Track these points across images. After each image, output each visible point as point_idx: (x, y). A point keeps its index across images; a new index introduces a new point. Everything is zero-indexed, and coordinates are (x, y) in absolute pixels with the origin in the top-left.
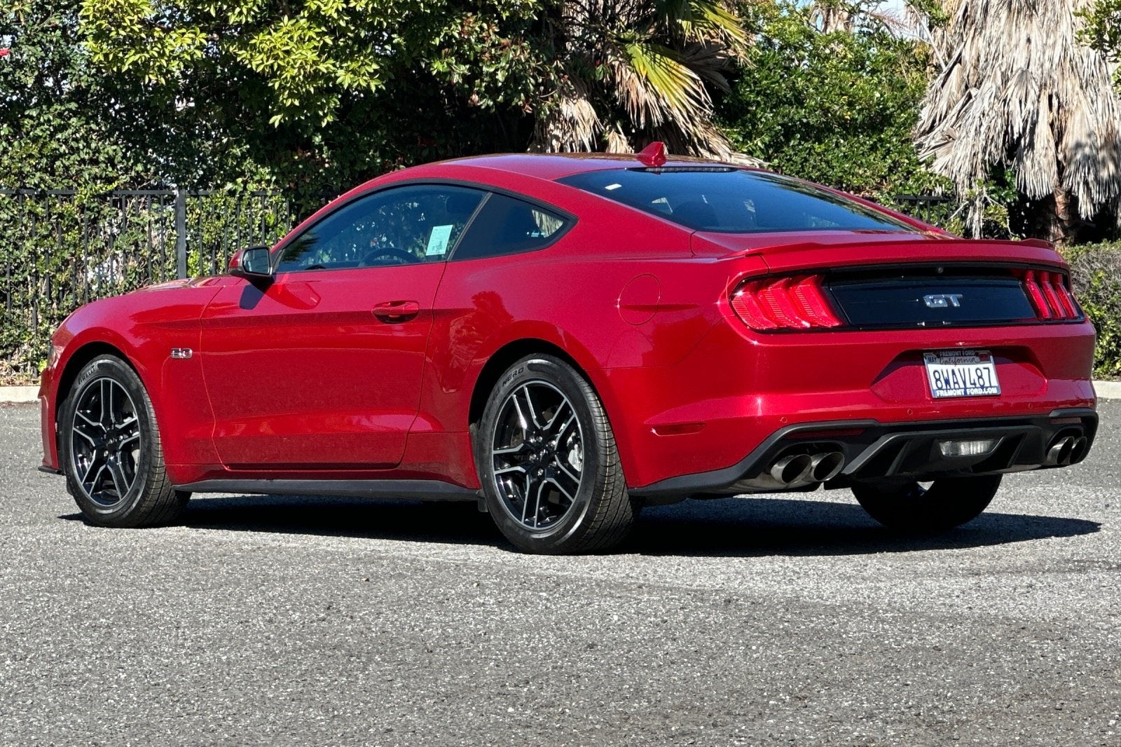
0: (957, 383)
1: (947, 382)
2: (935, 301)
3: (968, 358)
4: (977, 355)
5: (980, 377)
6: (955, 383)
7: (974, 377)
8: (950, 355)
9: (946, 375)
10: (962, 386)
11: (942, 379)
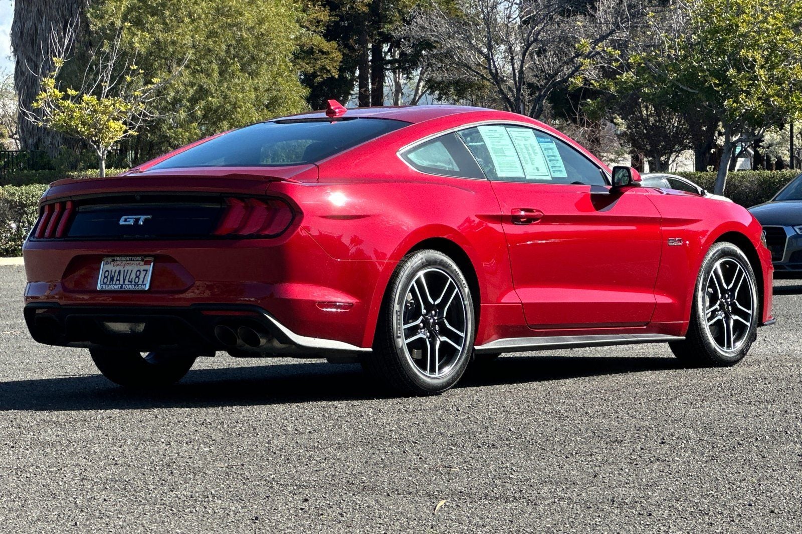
0: (119, 280)
1: (112, 279)
2: (127, 221)
3: (135, 262)
4: (142, 260)
5: (138, 277)
6: (117, 280)
7: (133, 276)
8: (123, 259)
9: (113, 274)
10: (121, 282)
11: (109, 277)
